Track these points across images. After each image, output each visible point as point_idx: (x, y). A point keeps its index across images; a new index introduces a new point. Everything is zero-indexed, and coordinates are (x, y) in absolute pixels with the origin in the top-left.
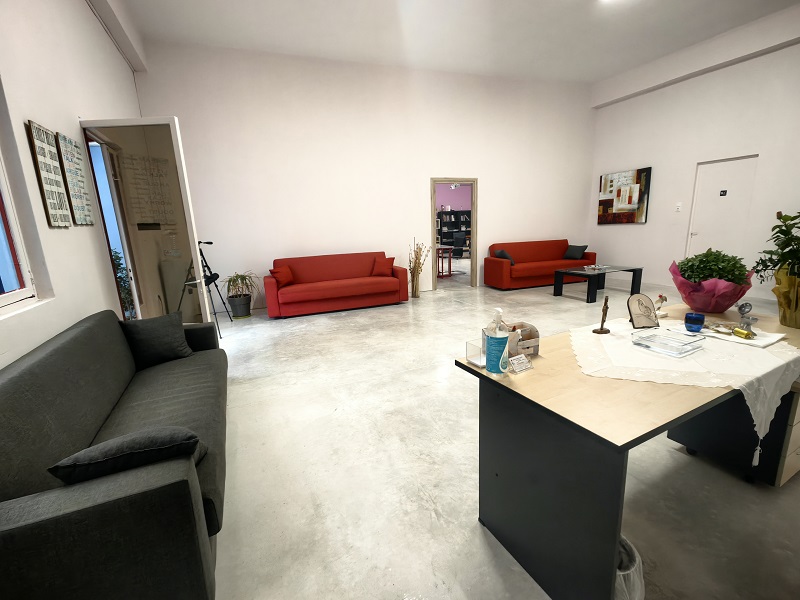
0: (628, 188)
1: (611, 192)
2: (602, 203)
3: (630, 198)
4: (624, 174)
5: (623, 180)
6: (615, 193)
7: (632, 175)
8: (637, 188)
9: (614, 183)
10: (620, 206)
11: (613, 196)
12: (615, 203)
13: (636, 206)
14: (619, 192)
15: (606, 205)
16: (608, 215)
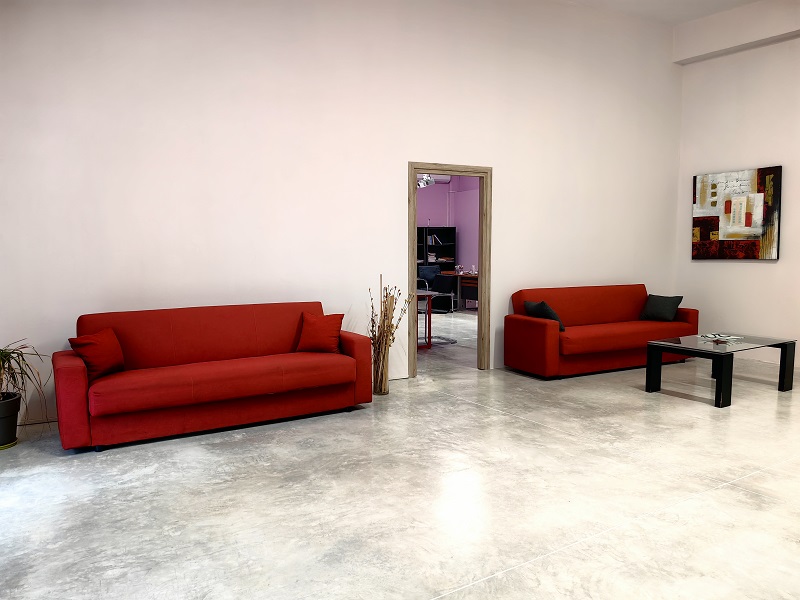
0: (743, 199)
1: (714, 204)
2: (697, 222)
3: (749, 216)
4: (735, 175)
5: (734, 185)
6: (721, 206)
7: (748, 178)
8: (759, 199)
9: (720, 190)
10: (730, 229)
11: (718, 211)
12: (721, 224)
13: (759, 231)
14: (728, 205)
15: (705, 226)
16: (708, 244)
